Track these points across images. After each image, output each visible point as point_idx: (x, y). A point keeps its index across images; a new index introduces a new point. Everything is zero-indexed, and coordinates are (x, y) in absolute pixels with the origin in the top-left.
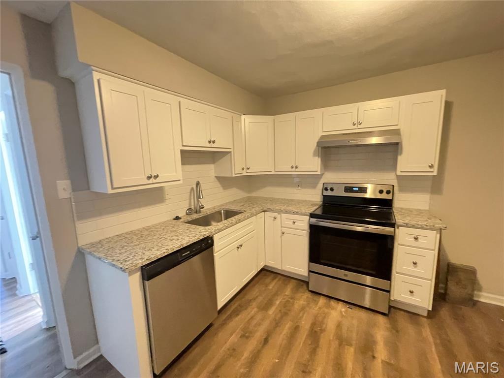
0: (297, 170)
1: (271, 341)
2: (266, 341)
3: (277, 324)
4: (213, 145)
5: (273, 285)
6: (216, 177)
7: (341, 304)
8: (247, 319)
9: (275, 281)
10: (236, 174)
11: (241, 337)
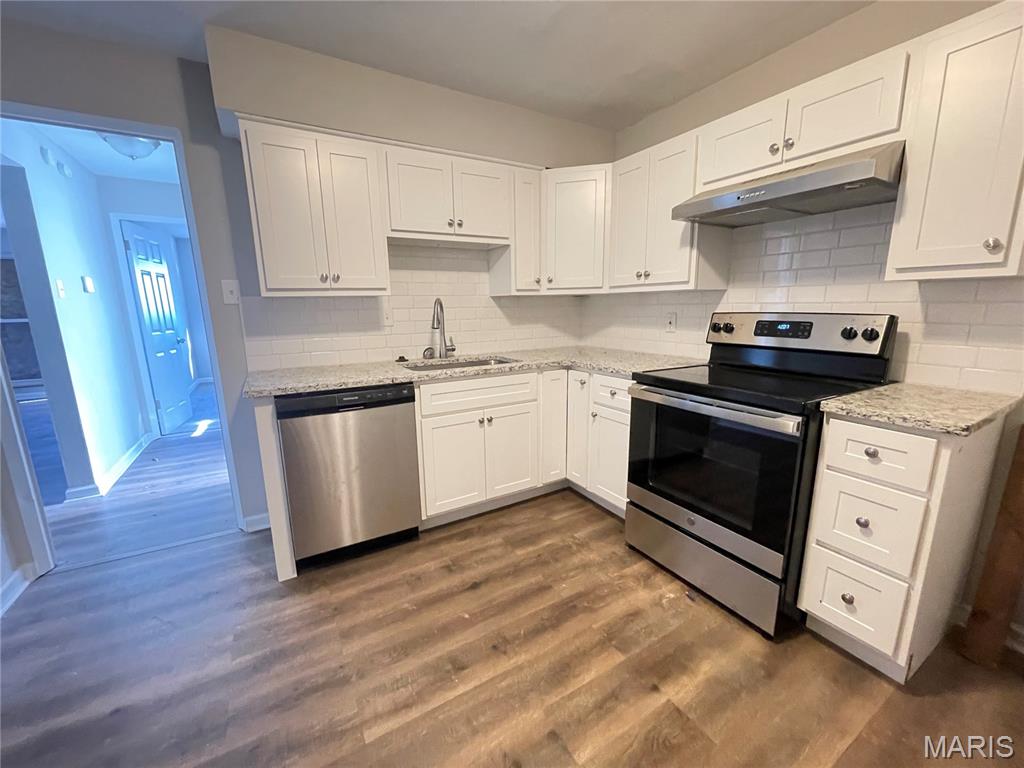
0: (647, 282)
1: (484, 589)
2: (475, 586)
3: (517, 571)
4: (458, 230)
5: (563, 515)
6: (493, 297)
7: (677, 585)
8: (473, 549)
9: (575, 511)
10: (518, 290)
11: (443, 567)
